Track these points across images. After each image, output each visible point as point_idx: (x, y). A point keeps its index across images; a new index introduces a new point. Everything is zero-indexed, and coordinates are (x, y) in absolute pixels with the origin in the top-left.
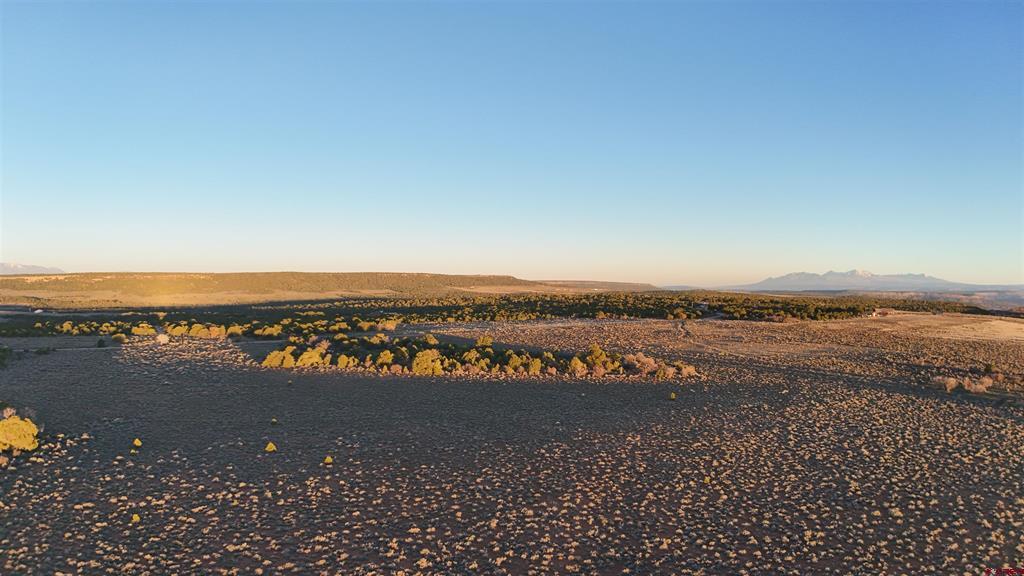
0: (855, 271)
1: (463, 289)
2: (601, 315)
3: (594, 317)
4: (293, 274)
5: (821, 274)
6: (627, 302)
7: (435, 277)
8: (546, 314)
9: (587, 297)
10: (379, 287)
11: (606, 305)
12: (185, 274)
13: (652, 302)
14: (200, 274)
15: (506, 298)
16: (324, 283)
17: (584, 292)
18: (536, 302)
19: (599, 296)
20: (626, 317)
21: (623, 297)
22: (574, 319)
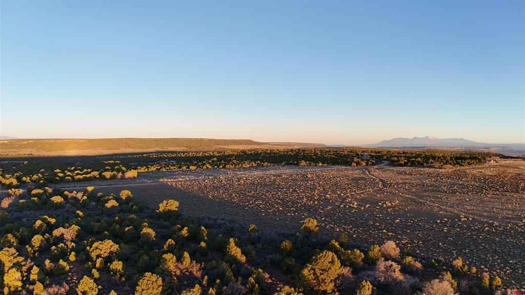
0: (428, 137)
1: (224, 147)
2: (303, 163)
3: (297, 164)
4: (131, 139)
5: (411, 138)
6: (317, 154)
7: (210, 140)
8: (264, 162)
9: (292, 151)
10: (179, 146)
11: (304, 156)
12: (72, 139)
13: (332, 153)
14: (80, 139)
15: (244, 152)
16: (149, 144)
17: (290, 148)
18: (261, 153)
19: (299, 150)
20: (321, 164)
21: (313, 151)
22: (283, 166)
